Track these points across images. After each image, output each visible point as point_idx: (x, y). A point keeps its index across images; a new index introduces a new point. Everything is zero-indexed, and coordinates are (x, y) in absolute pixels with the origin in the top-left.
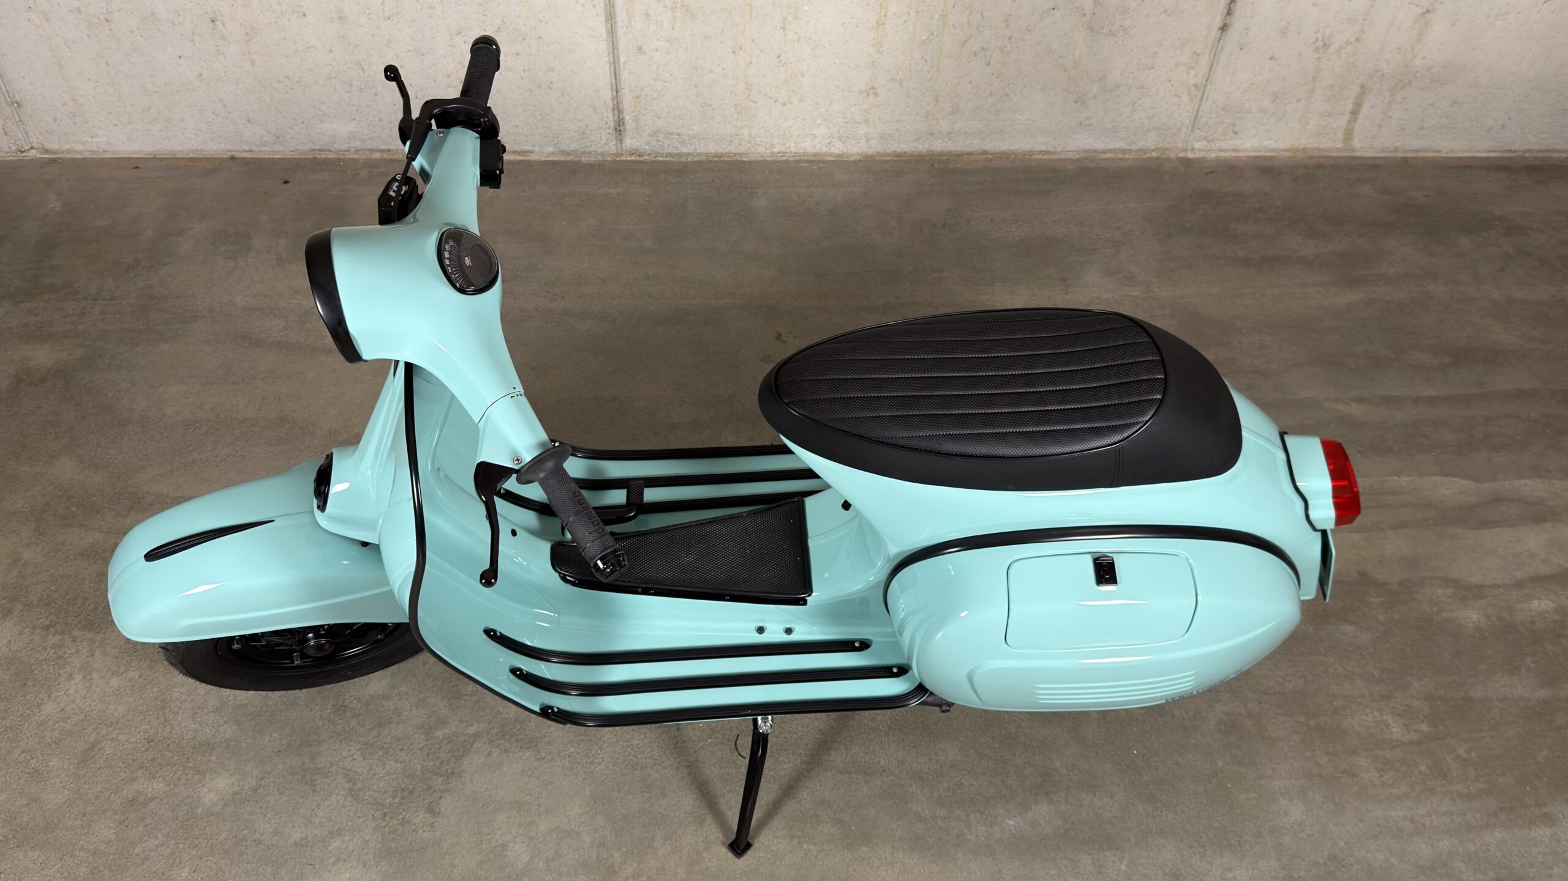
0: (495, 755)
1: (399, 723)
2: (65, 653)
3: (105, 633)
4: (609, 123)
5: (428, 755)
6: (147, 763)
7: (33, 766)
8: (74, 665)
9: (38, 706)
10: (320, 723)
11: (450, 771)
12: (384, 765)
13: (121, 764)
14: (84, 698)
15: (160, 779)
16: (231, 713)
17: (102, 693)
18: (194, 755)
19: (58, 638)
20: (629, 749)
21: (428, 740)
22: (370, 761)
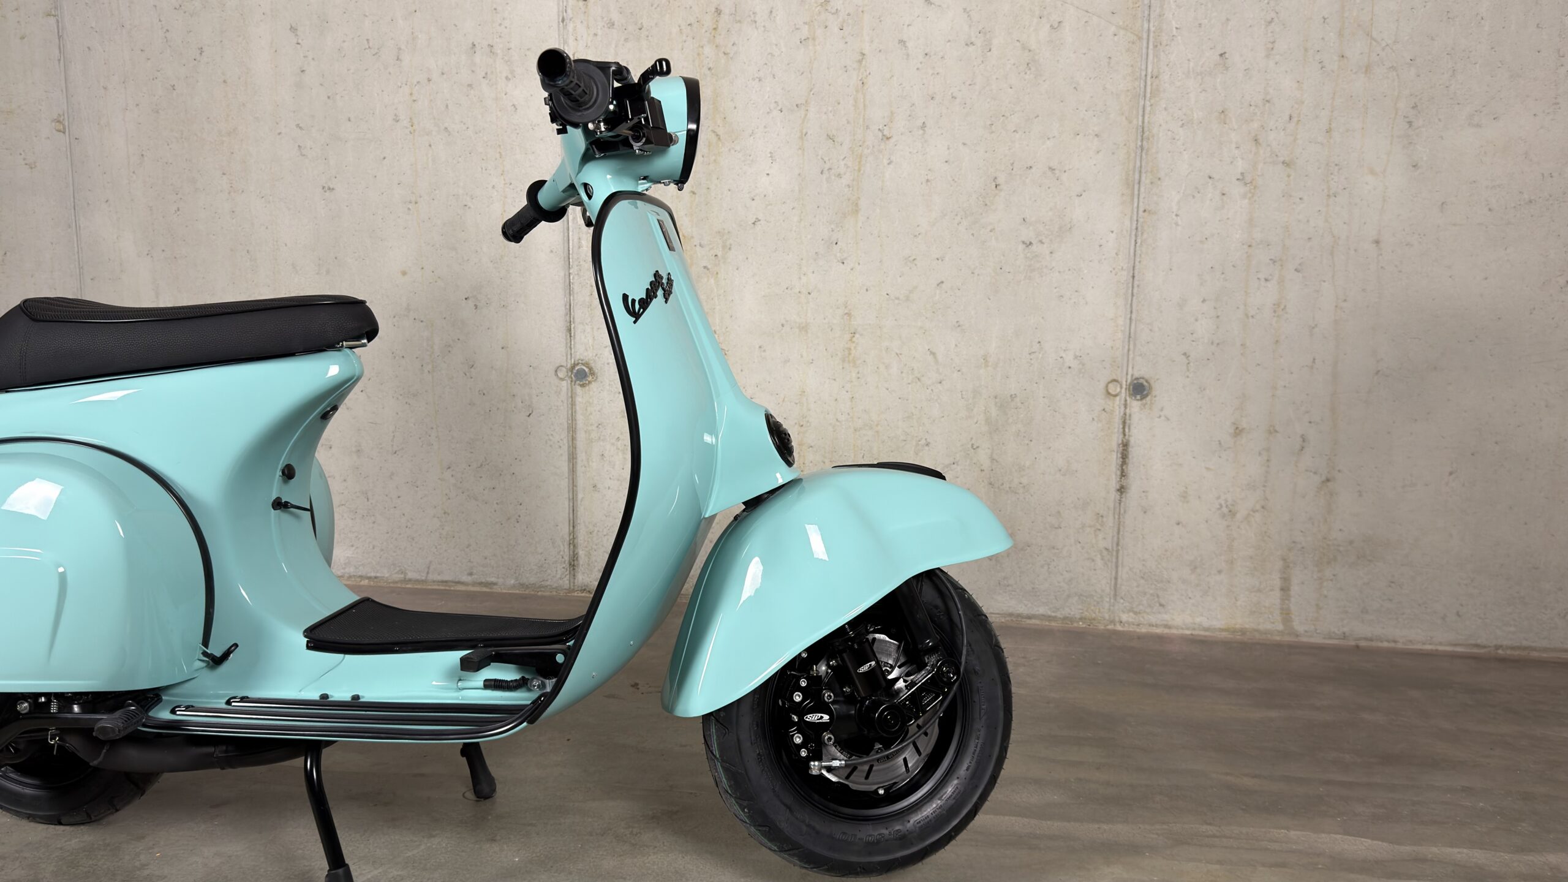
4: (565, 557)
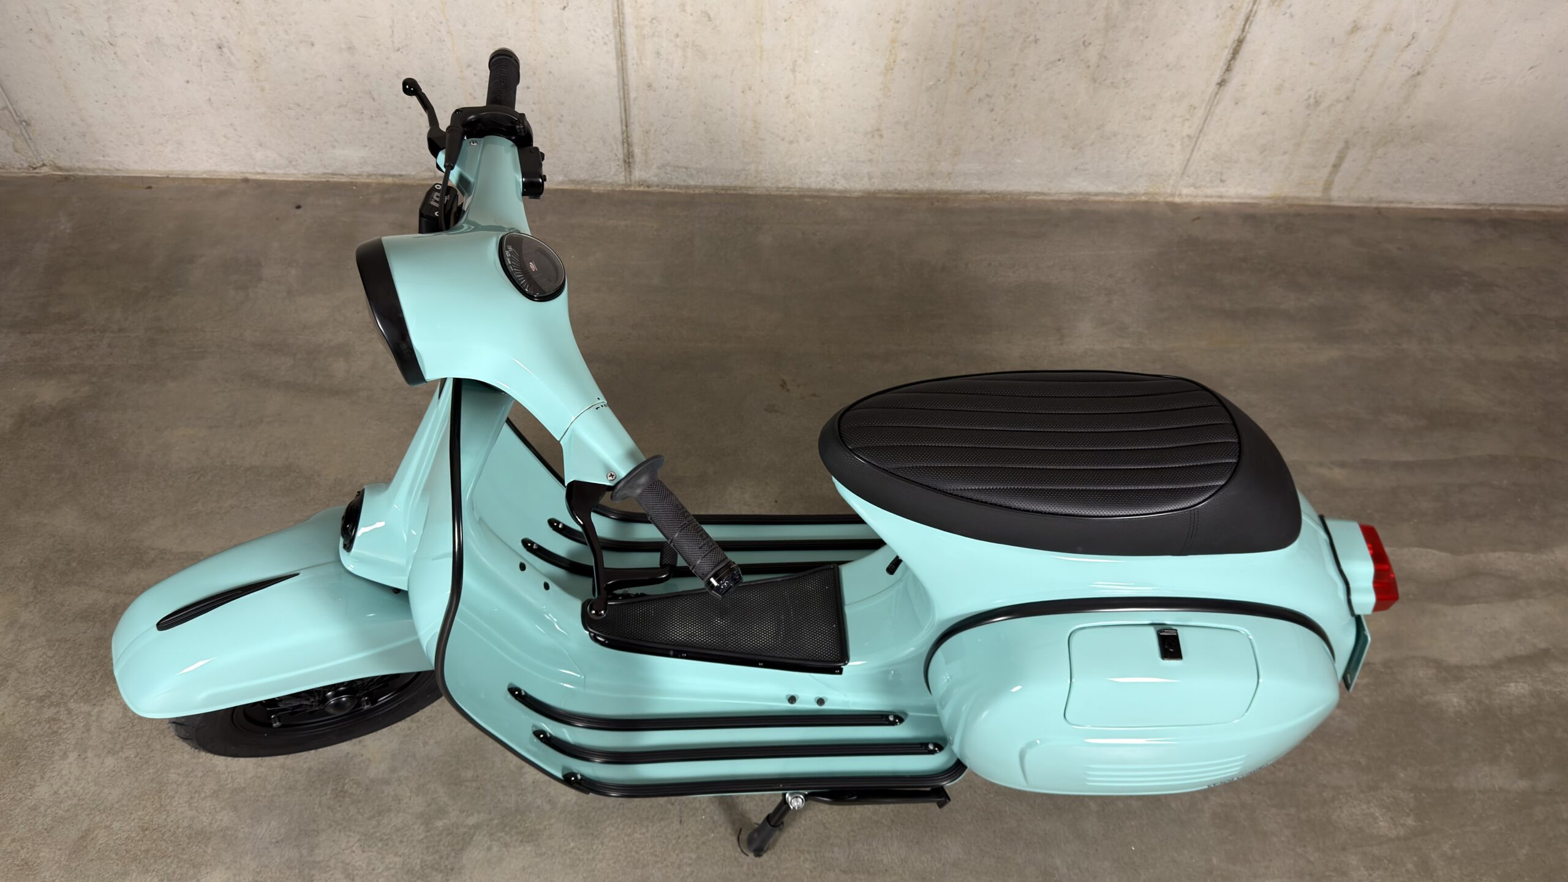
0: (495, 849)
1: (398, 812)
2: (60, 728)
3: (102, 705)
4: (618, 155)
5: (428, 848)
6: (141, 855)
7: (23, 857)
8: (68, 741)
9: (30, 788)
10: (319, 811)
11: (449, 867)
12: (383, 858)
13: (113, 856)
14: (78, 780)
15: (154, 873)
16: (228, 799)
17: (96, 775)
18: (190, 846)
19: (53, 710)
20: (631, 844)
21: (428, 831)
22: (370, 854)
